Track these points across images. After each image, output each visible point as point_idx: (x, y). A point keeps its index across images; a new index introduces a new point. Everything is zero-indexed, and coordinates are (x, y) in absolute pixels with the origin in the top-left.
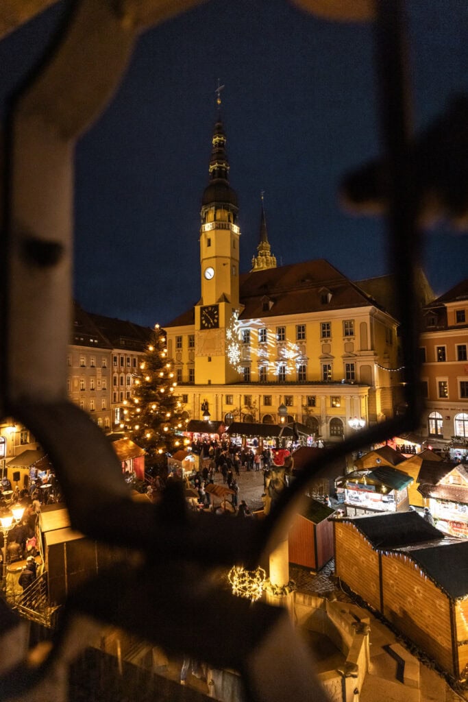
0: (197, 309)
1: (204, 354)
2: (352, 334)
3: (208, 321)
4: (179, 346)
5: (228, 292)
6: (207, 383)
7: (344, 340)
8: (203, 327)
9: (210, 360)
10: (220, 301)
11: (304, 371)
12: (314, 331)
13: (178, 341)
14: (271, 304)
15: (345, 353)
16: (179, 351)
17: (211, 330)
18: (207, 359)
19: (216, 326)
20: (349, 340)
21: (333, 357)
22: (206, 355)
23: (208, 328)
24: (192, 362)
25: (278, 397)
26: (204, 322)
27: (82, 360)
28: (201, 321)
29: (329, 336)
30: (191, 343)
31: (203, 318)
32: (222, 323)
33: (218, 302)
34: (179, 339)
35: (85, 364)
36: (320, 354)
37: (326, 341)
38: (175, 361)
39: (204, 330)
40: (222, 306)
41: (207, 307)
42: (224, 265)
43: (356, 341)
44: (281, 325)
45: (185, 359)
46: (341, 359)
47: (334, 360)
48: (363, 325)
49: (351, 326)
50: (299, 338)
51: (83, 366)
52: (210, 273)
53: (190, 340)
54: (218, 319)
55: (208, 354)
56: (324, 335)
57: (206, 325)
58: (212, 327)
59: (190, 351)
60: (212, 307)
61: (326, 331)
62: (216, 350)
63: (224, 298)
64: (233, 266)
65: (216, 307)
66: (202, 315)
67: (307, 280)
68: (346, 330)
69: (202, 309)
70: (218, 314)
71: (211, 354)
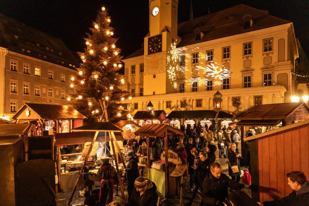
0: (146, 39)
1: (151, 73)
2: (270, 49)
3: (153, 48)
4: (133, 72)
5: (169, 25)
6: (152, 94)
7: (263, 55)
8: (150, 53)
9: (154, 77)
10: (163, 31)
11: (228, 83)
12: (237, 50)
13: (133, 69)
14: (202, 35)
15: (264, 65)
16: (133, 76)
17: (156, 54)
18: (152, 76)
19: (160, 50)
20: (267, 54)
21: (253, 70)
22: (152, 73)
23: (153, 53)
24: (142, 83)
25: (208, 100)
26: (151, 49)
27: (62, 77)
28: (149, 48)
29: (250, 53)
30: (141, 70)
31: (150, 46)
32: (164, 48)
33: (162, 32)
34: (133, 67)
35: (64, 80)
36: (242, 68)
37: (247, 58)
38: (131, 83)
39: (150, 55)
40: (165, 34)
41: (153, 38)
42: (167, 4)
43: (275, 55)
44: (210, 49)
45: (137, 81)
46: (261, 71)
47: (254, 72)
48: (281, 41)
49: (270, 43)
50: (225, 57)
51: (63, 81)
52: (156, 11)
53: (141, 67)
54: (161, 45)
55: (153, 72)
56: (245, 53)
57: (152, 51)
58: (157, 52)
59: (141, 75)
60: (157, 36)
61: (248, 49)
62: (159, 69)
63: (166, 29)
64: (173, 7)
65: (160, 36)
66: (149, 44)
67: (230, 18)
68: (265, 47)
69: (150, 40)
70: (161, 41)
71: (156, 72)
